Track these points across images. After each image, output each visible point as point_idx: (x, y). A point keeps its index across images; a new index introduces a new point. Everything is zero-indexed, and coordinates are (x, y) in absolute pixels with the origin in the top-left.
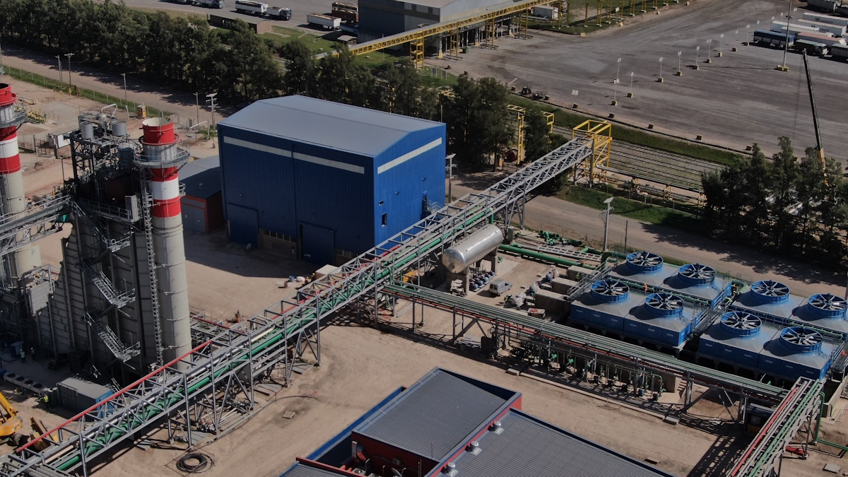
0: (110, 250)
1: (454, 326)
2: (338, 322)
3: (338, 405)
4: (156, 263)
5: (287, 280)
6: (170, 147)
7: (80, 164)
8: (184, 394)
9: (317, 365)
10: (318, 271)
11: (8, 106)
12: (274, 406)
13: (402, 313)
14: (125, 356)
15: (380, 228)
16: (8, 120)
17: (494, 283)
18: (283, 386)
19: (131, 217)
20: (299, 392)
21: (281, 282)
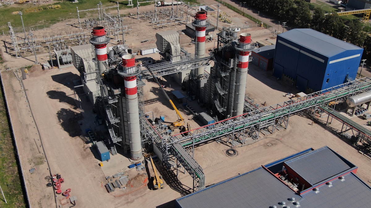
0: (221, 75)
1: (343, 128)
2: (299, 114)
3: (288, 146)
4: (236, 83)
5: (287, 94)
6: (248, 44)
7: (220, 44)
8: (233, 130)
9: (285, 129)
10: (298, 94)
11: (204, 20)
12: (265, 139)
13: (324, 117)
14: (220, 110)
15: (325, 83)
16: (203, 25)
17: (366, 115)
18: (271, 133)
19: (230, 66)
20: (276, 137)
21: (284, 94)
